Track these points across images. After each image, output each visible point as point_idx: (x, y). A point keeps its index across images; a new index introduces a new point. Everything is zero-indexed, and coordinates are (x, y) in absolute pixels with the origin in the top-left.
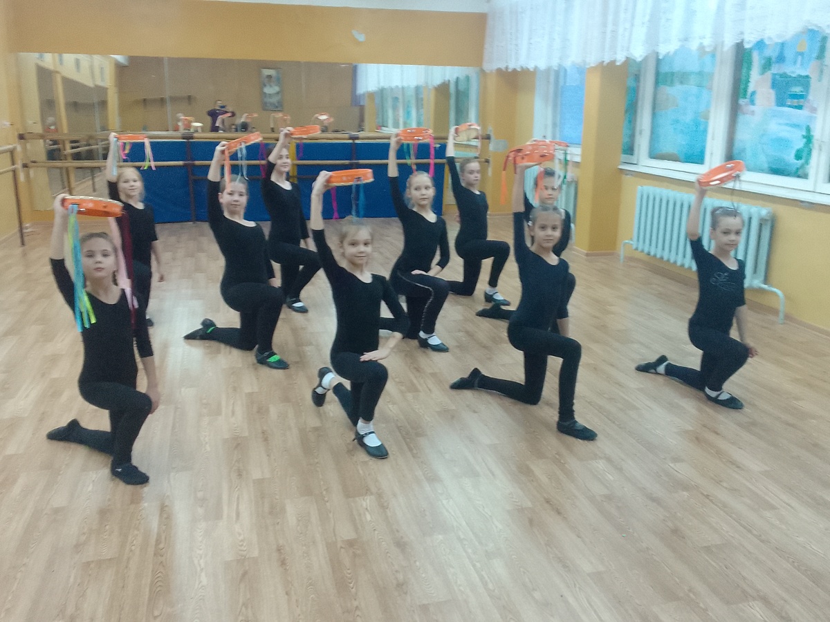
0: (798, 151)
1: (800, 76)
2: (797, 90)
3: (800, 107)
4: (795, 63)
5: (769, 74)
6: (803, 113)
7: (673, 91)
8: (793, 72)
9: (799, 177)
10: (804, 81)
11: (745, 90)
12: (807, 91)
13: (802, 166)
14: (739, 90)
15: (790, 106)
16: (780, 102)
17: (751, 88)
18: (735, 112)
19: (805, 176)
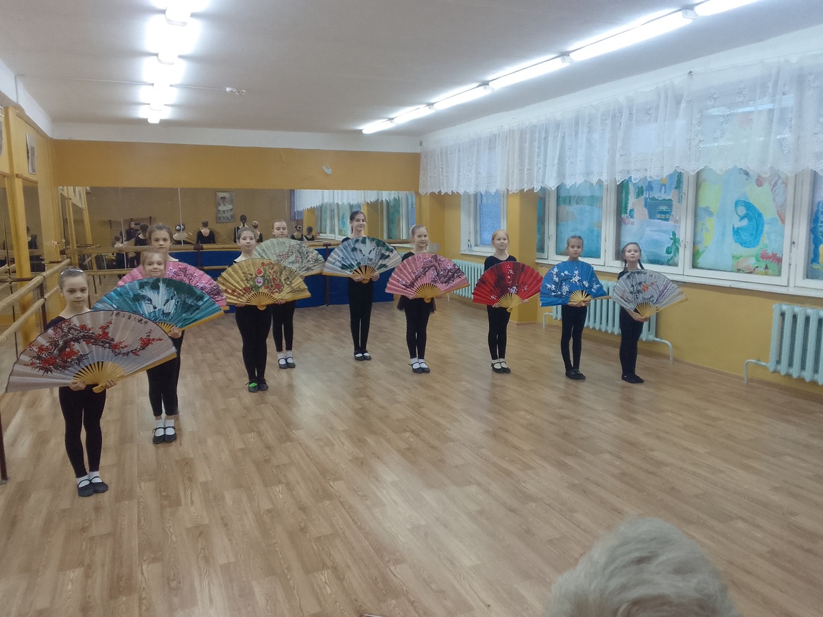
0: (668, 248)
1: (664, 200)
2: (664, 208)
3: (667, 220)
4: (660, 191)
5: (642, 198)
6: (670, 223)
7: (572, 209)
8: (660, 197)
9: (670, 265)
10: (668, 203)
11: (626, 207)
12: (671, 210)
13: (672, 258)
14: (621, 209)
15: (658, 219)
16: (651, 216)
17: (630, 207)
18: (619, 223)
19: (676, 265)
